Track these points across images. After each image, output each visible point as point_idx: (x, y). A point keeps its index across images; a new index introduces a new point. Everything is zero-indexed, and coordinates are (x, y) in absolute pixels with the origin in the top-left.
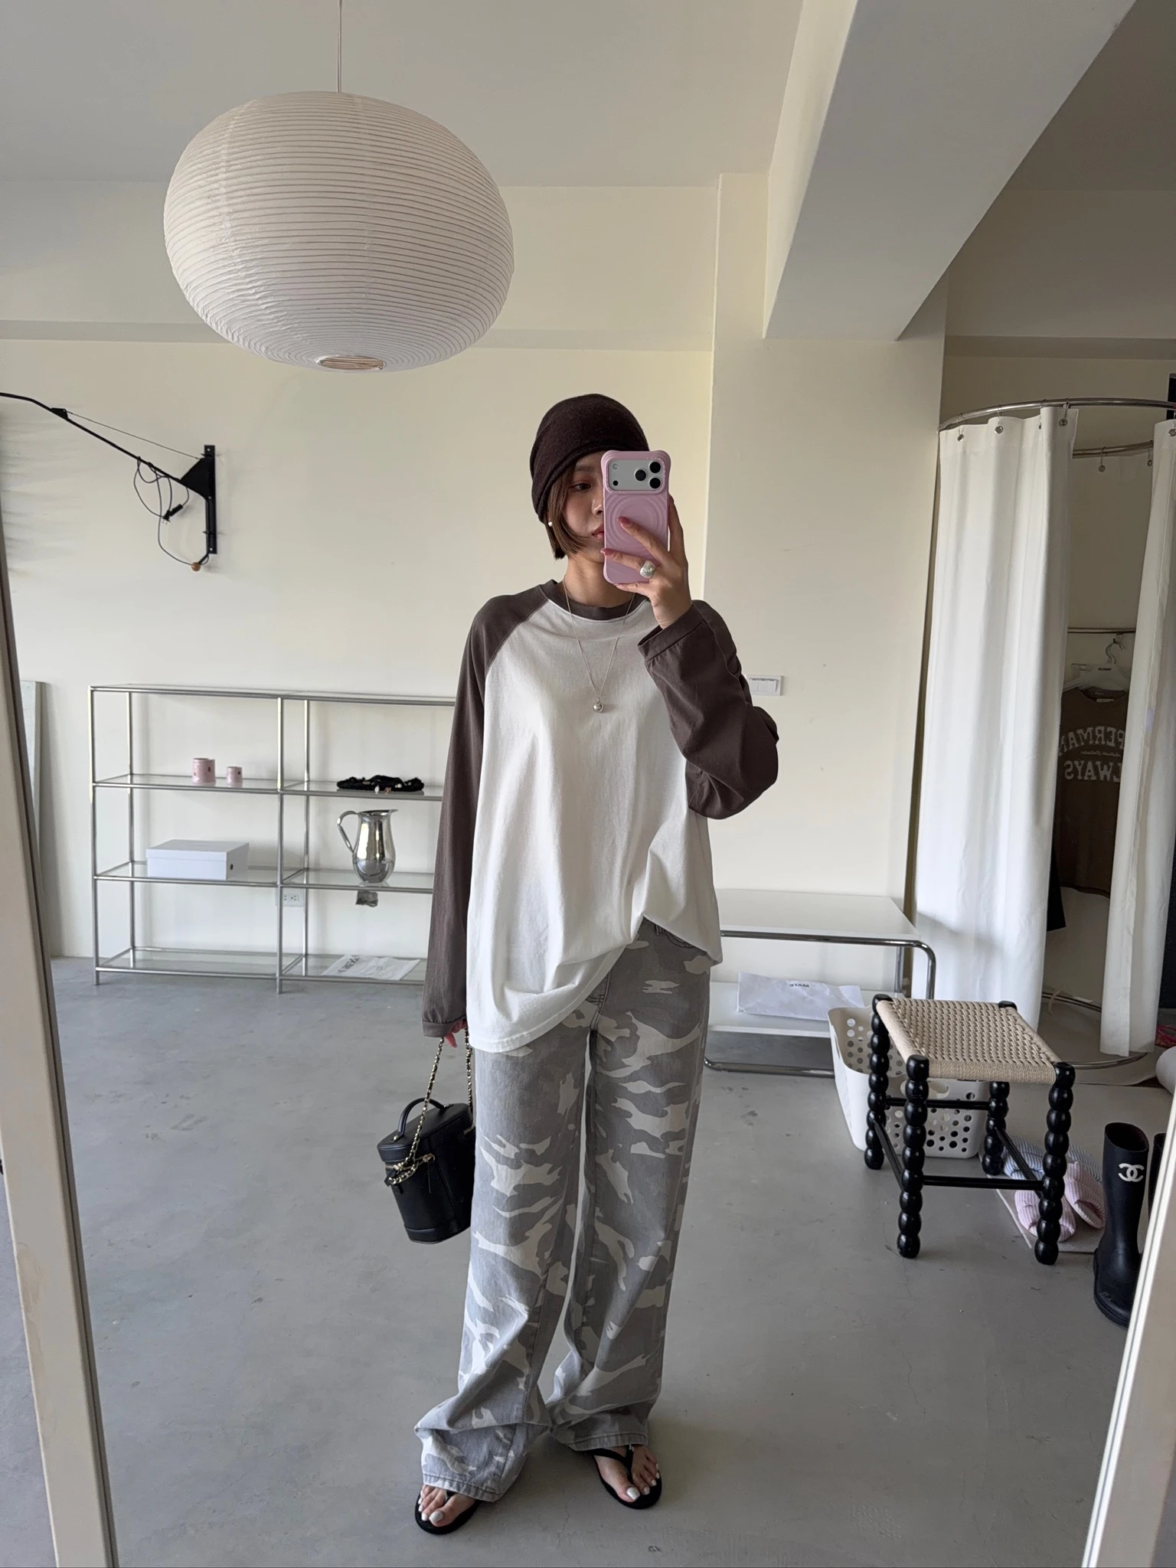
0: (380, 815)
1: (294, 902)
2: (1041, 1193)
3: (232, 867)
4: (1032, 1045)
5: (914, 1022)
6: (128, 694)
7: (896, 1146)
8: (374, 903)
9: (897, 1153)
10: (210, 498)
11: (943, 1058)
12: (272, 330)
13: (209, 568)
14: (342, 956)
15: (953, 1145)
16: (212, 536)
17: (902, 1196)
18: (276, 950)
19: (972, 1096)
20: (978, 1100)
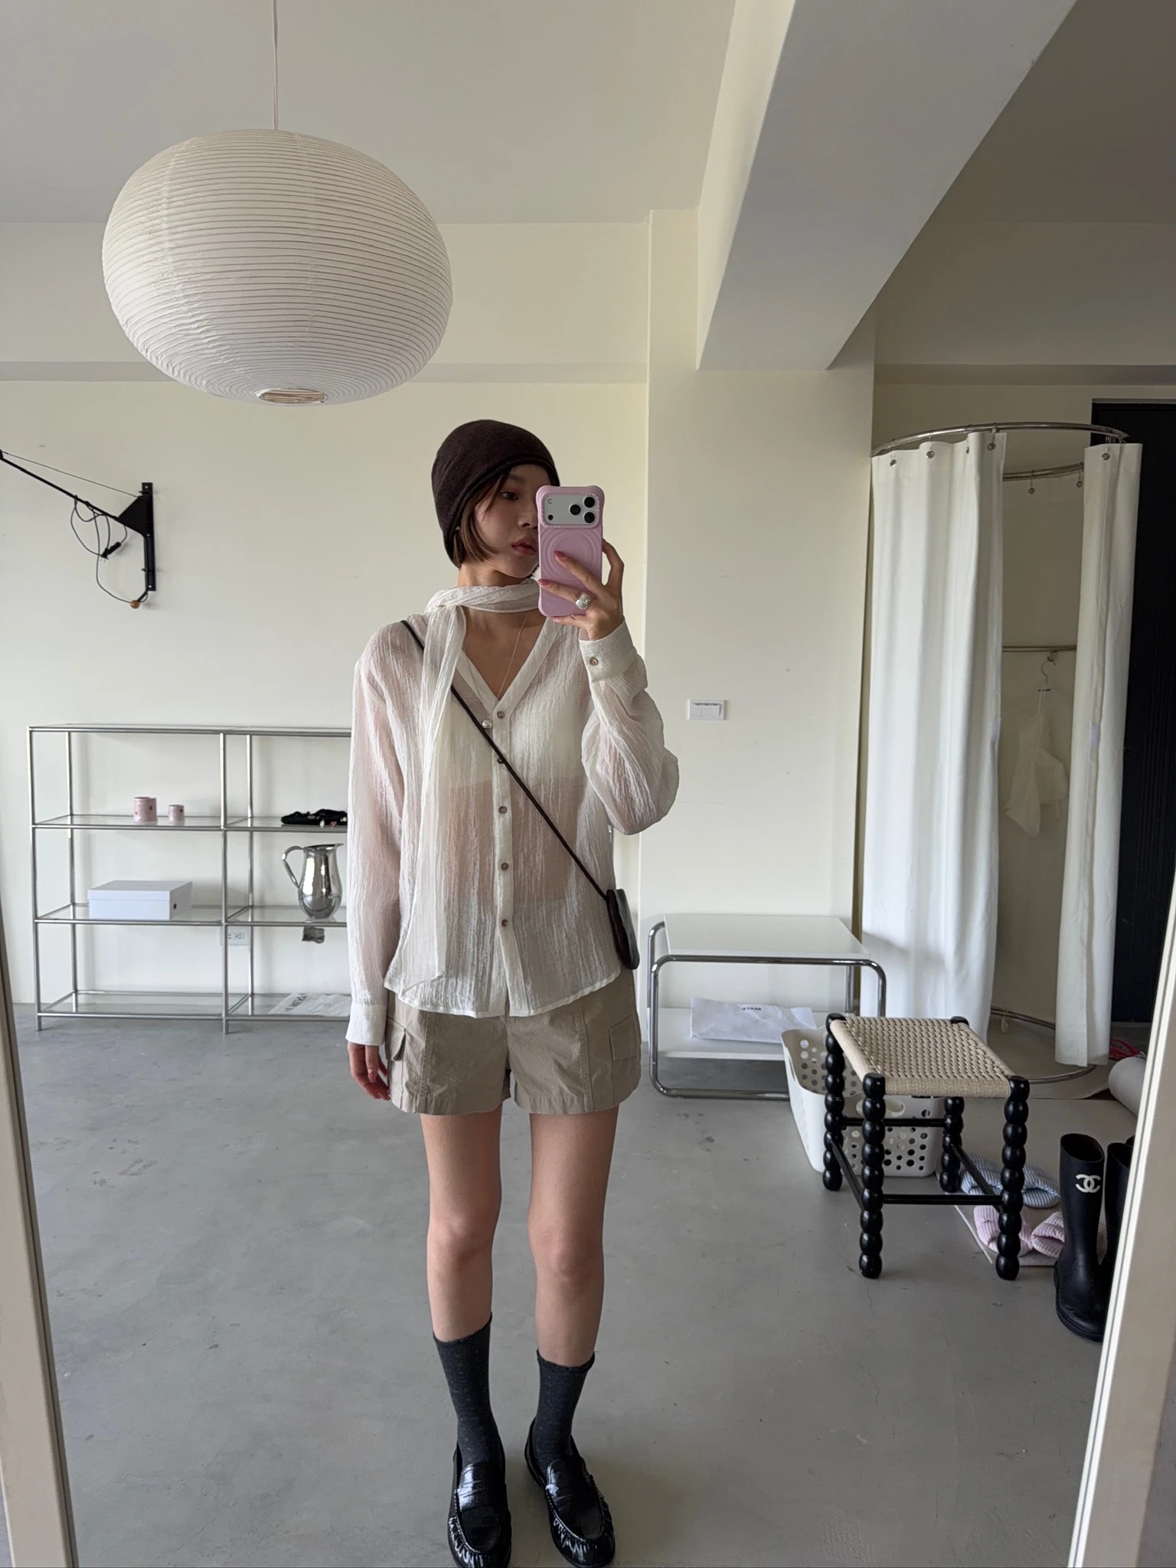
0: (325, 850)
1: (240, 941)
2: (1000, 1207)
3: (175, 906)
4: (986, 1060)
5: (868, 1041)
6: (67, 733)
7: (854, 1166)
8: (320, 939)
9: (856, 1173)
10: (148, 535)
11: (899, 1076)
12: (215, 363)
13: (149, 605)
14: (289, 994)
15: (910, 1163)
16: (150, 573)
17: (862, 1216)
18: (222, 990)
19: (927, 1113)
20: (935, 1117)
